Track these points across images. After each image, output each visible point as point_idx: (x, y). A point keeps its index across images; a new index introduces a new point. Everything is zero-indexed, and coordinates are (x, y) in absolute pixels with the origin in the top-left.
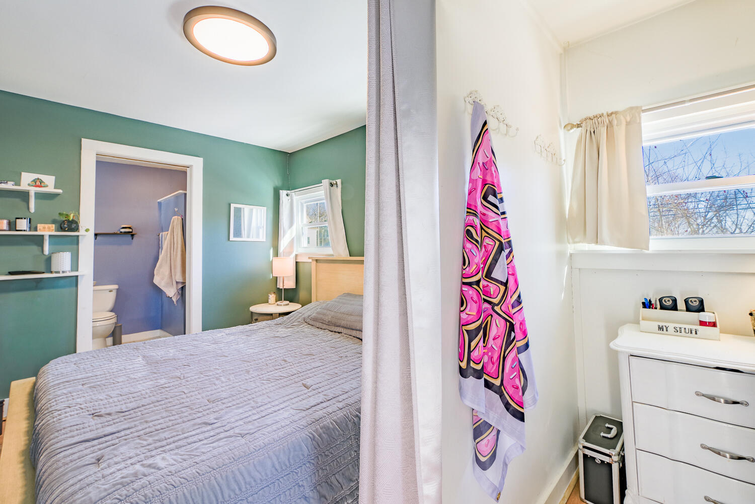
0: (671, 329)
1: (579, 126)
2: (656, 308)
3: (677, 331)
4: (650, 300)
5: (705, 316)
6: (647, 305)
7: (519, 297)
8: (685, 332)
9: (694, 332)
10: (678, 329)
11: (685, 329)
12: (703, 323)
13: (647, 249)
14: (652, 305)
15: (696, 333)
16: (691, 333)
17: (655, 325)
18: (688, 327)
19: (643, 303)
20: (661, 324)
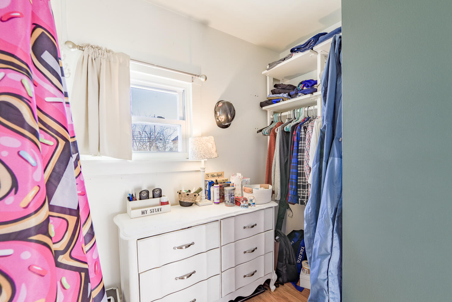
0: (149, 212)
1: (81, 48)
2: (136, 200)
3: (152, 212)
4: (132, 195)
5: (164, 199)
6: (131, 198)
7: (92, 226)
8: (156, 211)
9: (160, 210)
10: (152, 210)
11: (156, 209)
12: (162, 204)
13: (131, 159)
14: (134, 198)
15: (161, 211)
16: (158, 211)
17: (140, 211)
18: (157, 208)
19: (129, 198)
20: (143, 210)
